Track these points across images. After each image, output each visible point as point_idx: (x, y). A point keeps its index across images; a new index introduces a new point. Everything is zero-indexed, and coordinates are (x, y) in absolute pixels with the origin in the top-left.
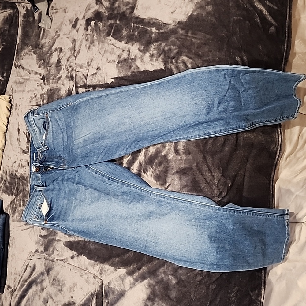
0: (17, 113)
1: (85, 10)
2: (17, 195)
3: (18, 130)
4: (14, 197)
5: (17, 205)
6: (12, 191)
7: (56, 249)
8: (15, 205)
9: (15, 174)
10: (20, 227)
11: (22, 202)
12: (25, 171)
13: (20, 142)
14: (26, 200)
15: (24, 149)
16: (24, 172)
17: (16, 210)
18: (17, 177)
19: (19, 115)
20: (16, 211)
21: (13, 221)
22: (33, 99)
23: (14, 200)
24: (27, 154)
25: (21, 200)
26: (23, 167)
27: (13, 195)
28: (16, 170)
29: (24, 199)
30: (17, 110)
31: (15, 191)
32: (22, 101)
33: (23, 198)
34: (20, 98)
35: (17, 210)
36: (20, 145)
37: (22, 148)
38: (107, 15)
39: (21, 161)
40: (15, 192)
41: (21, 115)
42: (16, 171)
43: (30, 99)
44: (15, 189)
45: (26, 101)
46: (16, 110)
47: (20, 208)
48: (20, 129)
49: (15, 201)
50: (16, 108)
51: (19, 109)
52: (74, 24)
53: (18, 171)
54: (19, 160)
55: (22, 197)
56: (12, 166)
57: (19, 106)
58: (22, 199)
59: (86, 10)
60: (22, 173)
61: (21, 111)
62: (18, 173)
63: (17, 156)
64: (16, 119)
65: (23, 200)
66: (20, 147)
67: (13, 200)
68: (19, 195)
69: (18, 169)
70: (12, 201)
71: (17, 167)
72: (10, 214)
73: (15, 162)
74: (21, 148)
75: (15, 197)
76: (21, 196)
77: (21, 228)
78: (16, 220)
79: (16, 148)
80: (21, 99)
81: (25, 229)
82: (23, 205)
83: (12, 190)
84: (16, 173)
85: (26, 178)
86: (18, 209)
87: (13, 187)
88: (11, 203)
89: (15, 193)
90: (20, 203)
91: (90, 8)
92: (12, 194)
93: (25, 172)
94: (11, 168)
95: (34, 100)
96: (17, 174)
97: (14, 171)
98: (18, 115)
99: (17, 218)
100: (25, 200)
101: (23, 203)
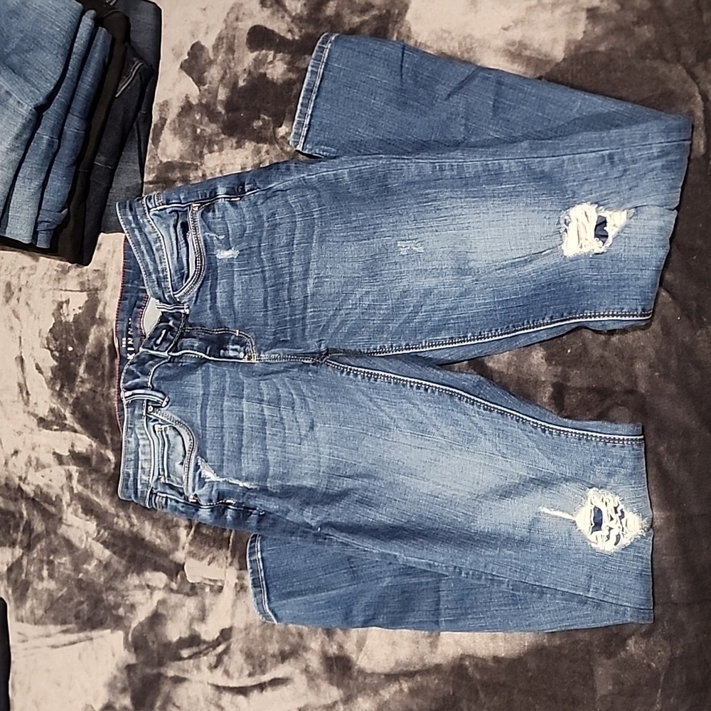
0: (13, 311)
1: (222, 20)
2: (28, 548)
3: (18, 359)
4: (18, 551)
5: (31, 576)
6: (11, 535)
7: (174, 704)
8: (23, 576)
9: (19, 486)
10: (48, 639)
11: (45, 567)
12: (51, 480)
13: (27, 392)
14: (59, 563)
15: (41, 415)
16: (45, 481)
17: (30, 589)
18: (24, 496)
19: (20, 316)
20: (29, 591)
21: (22, 622)
22: (68, 271)
23: (19, 561)
24: (51, 429)
25: (42, 561)
26: (44, 467)
27: (17, 547)
28: (19, 474)
29: (51, 558)
30: (13, 301)
31: (20, 534)
32: (29, 275)
33: (49, 557)
34: (23, 268)
35: (33, 588)
36: (27, 403)
37: (36, 412)
38: (297, 38)
39: (33, 449)
40: (19, 536)
41: (28, 316)
42: (20, 478)
43: (57, 271)
44: (21, 529)
45: (43, 278)
46: (7, 301)
47: (40, 583)
48: (24, 357)
49: (25, 562)
50: (8, 295)
51: (18, 300)
52: (186, 61)
53: (29, 478)
54: (29, 445)
55: (45, 552)
56: (6, 464)
57: (20, 290)
58: (45, 558)
59: (225, 21)
60: (41, 485)
61: (27, 304)
62: (28, 484)
63: (22, 436)
64: (8, 328)
65: (50, 563)
66: (27, 409)
67: (17, 561)
68: (35, 546)
69: (26, 472)
70: (12, 565)
71: (24, 467)
72: (9, 600)
73: (16, 452)
74: (31, 411)
75: (21, 551)
76: (41, 550)
77: (51, 641)
78: (31, 618)
79: (17, 413)
80: (27, 271)
81: (65, 645)
82: (51, 576)
83: (11, 532)
84: (22, 484)
85: (54, 499)
86: (35, 586)
87: (12, 523)
88: (10, 570)
89: (21, 540)
90: (41, 569)
91: (240, 17)
92: (13, 544)
93: (50, 482)
94: (4, 469)
95: (70, 273)
96: (25, 487)
97: (13, 479)
98: (18, 318)
99: (32, 612)
100: (56, 562)
101: (48, 570)
